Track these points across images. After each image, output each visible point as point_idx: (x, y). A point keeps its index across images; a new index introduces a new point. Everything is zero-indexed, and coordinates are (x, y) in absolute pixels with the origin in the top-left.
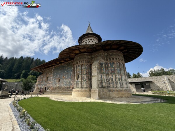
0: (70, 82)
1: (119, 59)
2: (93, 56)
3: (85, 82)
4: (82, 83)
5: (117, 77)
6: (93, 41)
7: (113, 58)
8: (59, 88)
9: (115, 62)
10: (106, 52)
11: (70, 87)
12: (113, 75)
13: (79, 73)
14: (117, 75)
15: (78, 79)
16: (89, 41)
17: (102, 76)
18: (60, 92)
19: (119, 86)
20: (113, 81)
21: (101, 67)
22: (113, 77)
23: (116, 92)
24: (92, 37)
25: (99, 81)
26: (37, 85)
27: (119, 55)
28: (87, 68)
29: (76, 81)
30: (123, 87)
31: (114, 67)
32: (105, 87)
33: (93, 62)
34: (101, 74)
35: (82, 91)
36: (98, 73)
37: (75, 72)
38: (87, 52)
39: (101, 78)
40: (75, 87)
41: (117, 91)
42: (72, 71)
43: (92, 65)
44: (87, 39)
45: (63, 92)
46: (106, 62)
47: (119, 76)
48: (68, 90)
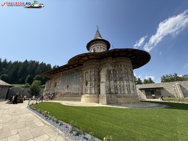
0: (79, 88)
1: (127, 65)
2: (101, 63)
3: (93, 88)
4: (91, 89)
5: (124, 83)
6: (101, 47)
7: (121, 65)
8: (68, 93)
9: (123, 69)
10: (115, 58)
11: (79, 93)
12: (121, 82)
13: (88, 79)
14: (125, 81)
15: (87, 86)
16: (98, 47)
17: (110, 83)
18: (69, 97)
19: (126, 92)
20: (120, 87)
21: (109, 74)
22: (121, 84)
23: (123, 98)
24: (101, 42)
25: (107, 87)
26: (45, 90)
27: (127, 62)
28: (95, 74)
29: (85, 88)
30: (130, 93)
31: (122, 74)
32: (113, 93)
33: (102, 69)
34: (109, 80)
35: (91, 97)
36: (106, 79)
37: (84, 78)
38: (96, 59)
39: (110, 84)
40: (84, 93)
41: (125, 97)
42: (80, 77)
43: (100, 71)
44: (96, 45)
45: (72, 98)
46: (114, 69)
47: (127, 82)
48: (77, 96)
